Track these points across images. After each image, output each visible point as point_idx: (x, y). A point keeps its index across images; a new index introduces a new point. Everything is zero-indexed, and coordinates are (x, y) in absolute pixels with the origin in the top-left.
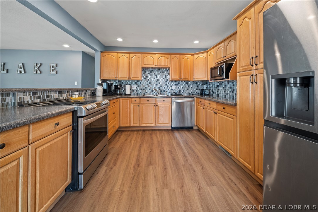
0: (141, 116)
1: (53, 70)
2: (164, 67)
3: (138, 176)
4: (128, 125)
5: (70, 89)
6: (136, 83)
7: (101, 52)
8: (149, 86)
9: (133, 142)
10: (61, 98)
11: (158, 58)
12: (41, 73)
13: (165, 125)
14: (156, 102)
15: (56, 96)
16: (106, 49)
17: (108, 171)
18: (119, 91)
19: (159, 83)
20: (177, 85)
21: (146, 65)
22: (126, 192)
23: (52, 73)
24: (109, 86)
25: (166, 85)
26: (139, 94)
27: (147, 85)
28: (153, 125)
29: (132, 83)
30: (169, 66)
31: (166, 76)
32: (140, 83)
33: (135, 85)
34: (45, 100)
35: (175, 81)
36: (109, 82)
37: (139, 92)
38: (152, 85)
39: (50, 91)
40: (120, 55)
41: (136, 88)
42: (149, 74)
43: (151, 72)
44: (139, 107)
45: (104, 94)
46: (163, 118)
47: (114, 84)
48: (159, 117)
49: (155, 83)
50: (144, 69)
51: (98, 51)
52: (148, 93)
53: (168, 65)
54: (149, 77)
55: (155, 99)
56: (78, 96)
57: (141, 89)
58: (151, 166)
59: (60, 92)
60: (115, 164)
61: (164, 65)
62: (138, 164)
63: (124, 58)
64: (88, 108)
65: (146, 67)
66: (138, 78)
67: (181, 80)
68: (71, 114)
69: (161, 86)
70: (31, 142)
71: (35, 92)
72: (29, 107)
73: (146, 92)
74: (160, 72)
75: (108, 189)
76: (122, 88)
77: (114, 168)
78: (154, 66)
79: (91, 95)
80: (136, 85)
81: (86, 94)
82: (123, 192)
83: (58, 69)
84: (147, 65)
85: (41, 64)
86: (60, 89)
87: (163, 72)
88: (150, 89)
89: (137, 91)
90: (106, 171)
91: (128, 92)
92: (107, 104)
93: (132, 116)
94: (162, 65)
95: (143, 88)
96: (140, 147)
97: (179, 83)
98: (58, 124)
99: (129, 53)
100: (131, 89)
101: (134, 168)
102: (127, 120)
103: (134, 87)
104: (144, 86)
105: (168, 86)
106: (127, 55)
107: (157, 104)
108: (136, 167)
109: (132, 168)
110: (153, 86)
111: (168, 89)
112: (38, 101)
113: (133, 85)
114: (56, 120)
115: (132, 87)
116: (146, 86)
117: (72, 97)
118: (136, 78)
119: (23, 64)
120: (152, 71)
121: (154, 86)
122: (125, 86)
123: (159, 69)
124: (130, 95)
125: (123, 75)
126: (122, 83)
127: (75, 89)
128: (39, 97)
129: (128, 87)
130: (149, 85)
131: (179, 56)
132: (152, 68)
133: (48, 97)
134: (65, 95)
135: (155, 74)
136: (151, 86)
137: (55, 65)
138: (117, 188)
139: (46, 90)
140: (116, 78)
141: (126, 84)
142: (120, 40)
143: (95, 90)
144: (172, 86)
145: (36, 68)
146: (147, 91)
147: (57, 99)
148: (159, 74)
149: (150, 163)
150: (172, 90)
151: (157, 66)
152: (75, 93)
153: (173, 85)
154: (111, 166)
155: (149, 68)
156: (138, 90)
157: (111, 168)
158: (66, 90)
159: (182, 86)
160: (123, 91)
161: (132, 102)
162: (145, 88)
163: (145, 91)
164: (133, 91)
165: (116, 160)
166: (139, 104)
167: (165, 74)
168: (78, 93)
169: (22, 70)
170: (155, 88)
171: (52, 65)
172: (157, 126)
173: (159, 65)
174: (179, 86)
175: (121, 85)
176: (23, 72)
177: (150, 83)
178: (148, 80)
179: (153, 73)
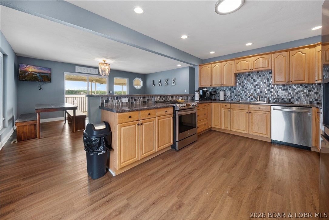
0: (232, 121)
1: (173, 82)
2: (265, 70)
3: (210, 159)
4: (219, 127)
5: (177, 95)
6: (230, 89)
7: (199, 66)
8: (245, 92)
9: (218, 140)
10: (172, 100)
11: (254, 61)
12: (168, 85)
13: (261, 135)
14: (249, 109)
15: (170, 99)
16: (203, 62)
17: (193, 149)
18: (213, 97)
19: (259, 88)
20: (287, 90)
21: (239, 70)
22: (198, 162)
23: (173, 84)
24: (205, 92)
25: (269, 90)
26: (234, 100)
27: (243, 90)
28: (245, 132)
29: (226, 89)
30: (270, 68)
31: (268, 80)
32: (235, 89)
33: (229, 91)
34: (165, 101)
35: (284, 85)
36: (204, 89)
37: (233, 98)
38: (249, 90)
39: (167, 96)
40: (214, 65)
41: (231, 94)
42: (245, 79)
43: (247, 77)
44: (230, 112)
45: (201, 99)
46: (258, 127)
47: (210, 90)
48: (253, 125)
49: (252, 89)
50: (239, 75)
51: (196, 65)
52: (244, 99)
53: (268, 66)
54: (245, 82)
55: (248, 105)
56: (182, 100)
57: (236, 95)
58: (224, 159)
59: (172, 96)
60: (199, 147)
61: (262, 68)
62: (214, 153)
63: (217, 66)
64: (180, 106)
65: (241, 73)
66: (230, 84)
67: (290, 83)
68: (173, 108)
69: (261, 92)
70: (157, 116)
71: (161, 96)
72: (159, 104)
73: (242, 99)
74: (260, 76)
75: (189, 156)
76: (217, 94)
77: (197, 149)
78: (249, 70)
79: (191, 99)
80: (231, 91)
81: (187, 98)
82: (196, 161)
83: (176, 81)
84: (241, 70)
85: (168, 79)
86: (172, 95)
87: (264, 75)
88: (246, 95)
89: (231, 97)
90: (192, 149)
91: (222, 98)
92: (195, 105)
93: (223, 119)
94: (260, 68)
95: (238, 94)
96: (223, 145)
97: (290, 87)
98: (166, 112)
99: (222, 62)
100: (225, 95)
101: (211, 154)
102: (219, 123)
103: (228, 93)
104: (239, 92)
105: (271, 92)
106: (219, 64)
107: (250, 111)
108: (212, 154)
109: (209, 154)
110: (250, 92)
111: (272, 96)
112: (162, 101)
113: (227, 91)
114: (166, 109)
115: (226, 94)
116: (242, 92)
117: (178, 100)
118: (228, 84)
119: (160, 80)
120: (249, 75)
121: (252, 92)
122: (219, 92)
123: (258, 73)
124: (224, 100)
125: (216, 83)
126: (217, 89)
127: (180, 95)
128: (163, 99)
129: (222, 93)
130: (246, 90)
131: (286, 52)
132: (249, 72)
133: (166, 99)
134: (174, 98)
135: (252, 78)
136: (247, 92)
137: (174, 79)
138: (194, 158)
139: (165, 95)
140: (210, 85)
141: (221, 91)
142: (212, 53)
143: (194, 96)
144: (278, 91)
145: (166, 82)
146: (243, 97)
147: (170, 100)
148: (258, 78)
149: (225, 156)
150: (278, 96)
151: (253, 69)
152: (180, 97)
153: (280, 89)
154: (196, 147)
155: (246, 73)
156: (233, 96)
157: (196, 149)
158: (174, 95)
159: (296, 91)
160: (218, 97)
161: (223, 107)
162: (240, 94)
163: (241, 97)
164: (227, 97)
165: (200, 146)
166: (230, 110)
167: (267, 77)
168: (182, 97)
169: (160, 84)
170: (252, 94)
171: (173, 79)
172: (251, 135)
173: (255, 68)
174: (290, 92)
175: (215, 91)
176: (160, 85)
177: (246, 89)
178: (244, 85)
179: (250, 78)
